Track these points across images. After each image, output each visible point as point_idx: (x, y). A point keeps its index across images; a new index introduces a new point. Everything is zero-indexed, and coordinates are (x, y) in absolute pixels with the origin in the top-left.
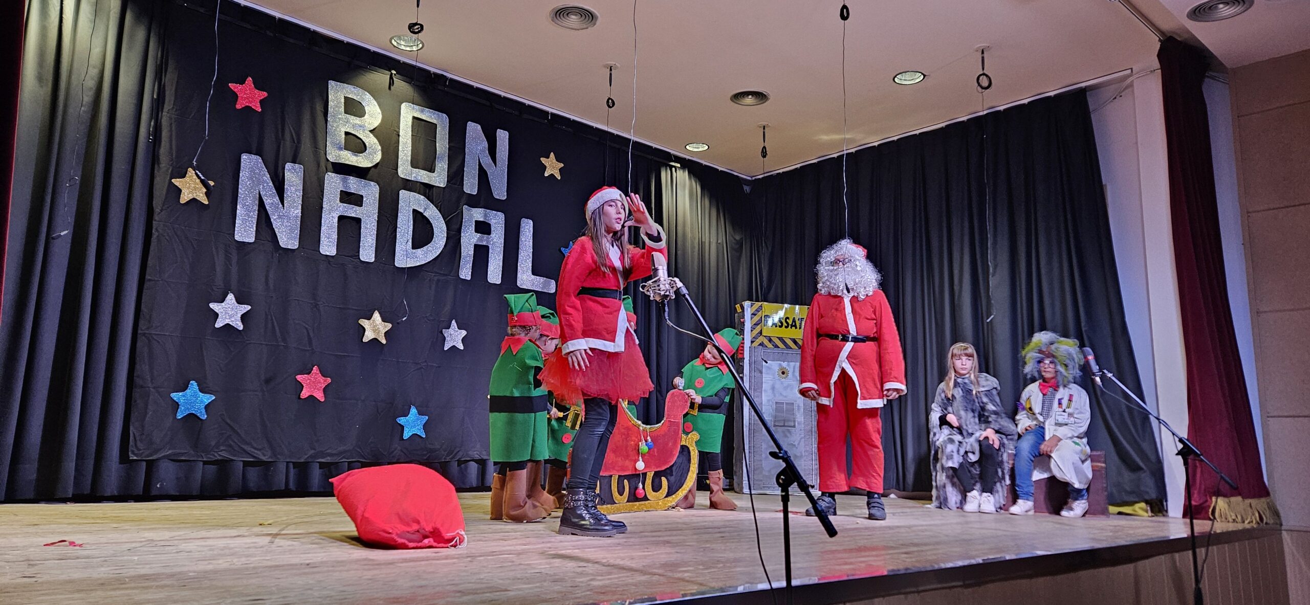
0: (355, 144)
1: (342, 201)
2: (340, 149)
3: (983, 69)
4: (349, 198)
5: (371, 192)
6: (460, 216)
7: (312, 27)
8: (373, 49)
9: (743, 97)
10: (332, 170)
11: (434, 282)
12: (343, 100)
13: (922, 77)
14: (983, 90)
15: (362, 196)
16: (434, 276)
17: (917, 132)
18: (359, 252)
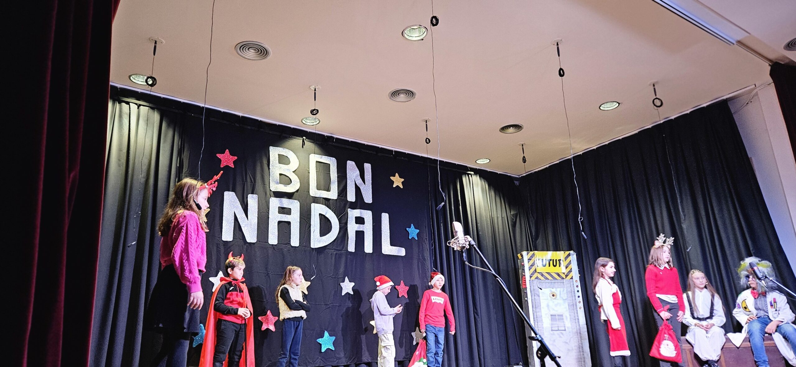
0: (285, 179)
1: (279, 212)
2: (277, 183)
3: (656, 95)
4: (284, 210)
5: (295, 206)
6: (347, 214)
7: (259, 119)
8: (292, 127)
9: (507, 128)
10: (274, 196)
11: (334, 255)
12: (277, 156)
13: (618, 104)
14: (658, 108)
15: (290, 209)
16: (334, 251)
17: (620, 138)
18: (290, 241)
